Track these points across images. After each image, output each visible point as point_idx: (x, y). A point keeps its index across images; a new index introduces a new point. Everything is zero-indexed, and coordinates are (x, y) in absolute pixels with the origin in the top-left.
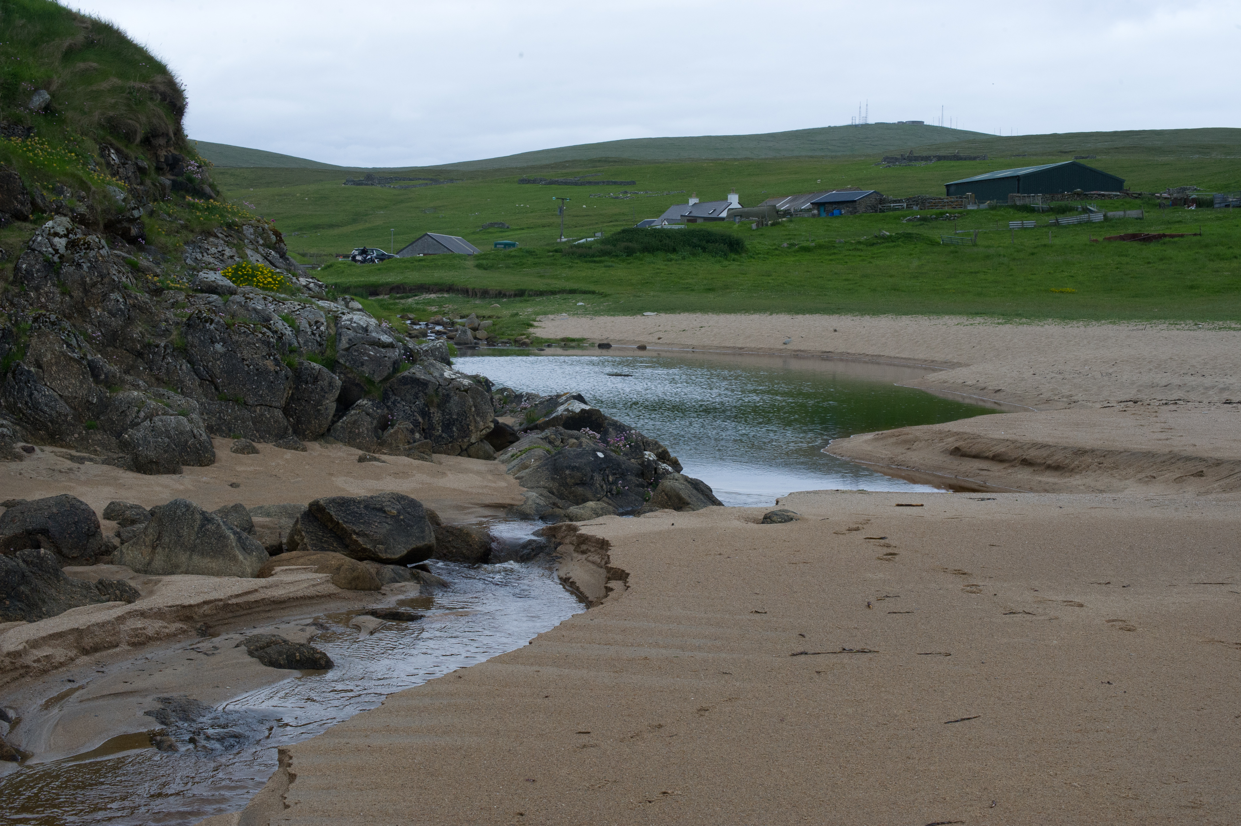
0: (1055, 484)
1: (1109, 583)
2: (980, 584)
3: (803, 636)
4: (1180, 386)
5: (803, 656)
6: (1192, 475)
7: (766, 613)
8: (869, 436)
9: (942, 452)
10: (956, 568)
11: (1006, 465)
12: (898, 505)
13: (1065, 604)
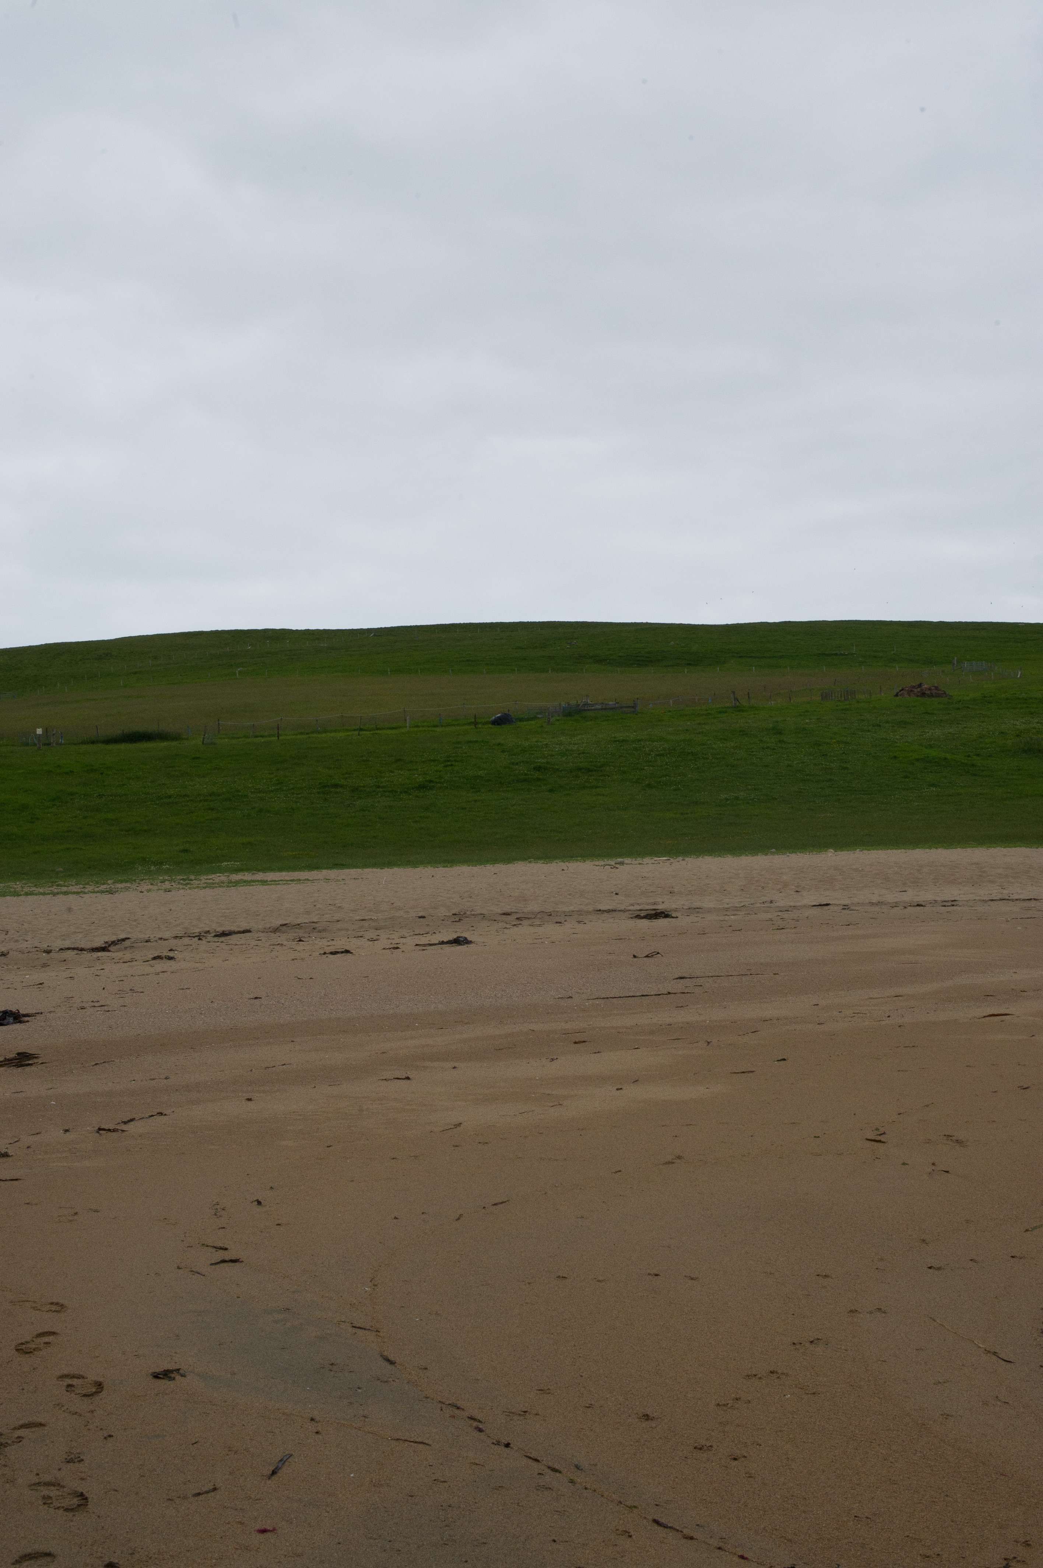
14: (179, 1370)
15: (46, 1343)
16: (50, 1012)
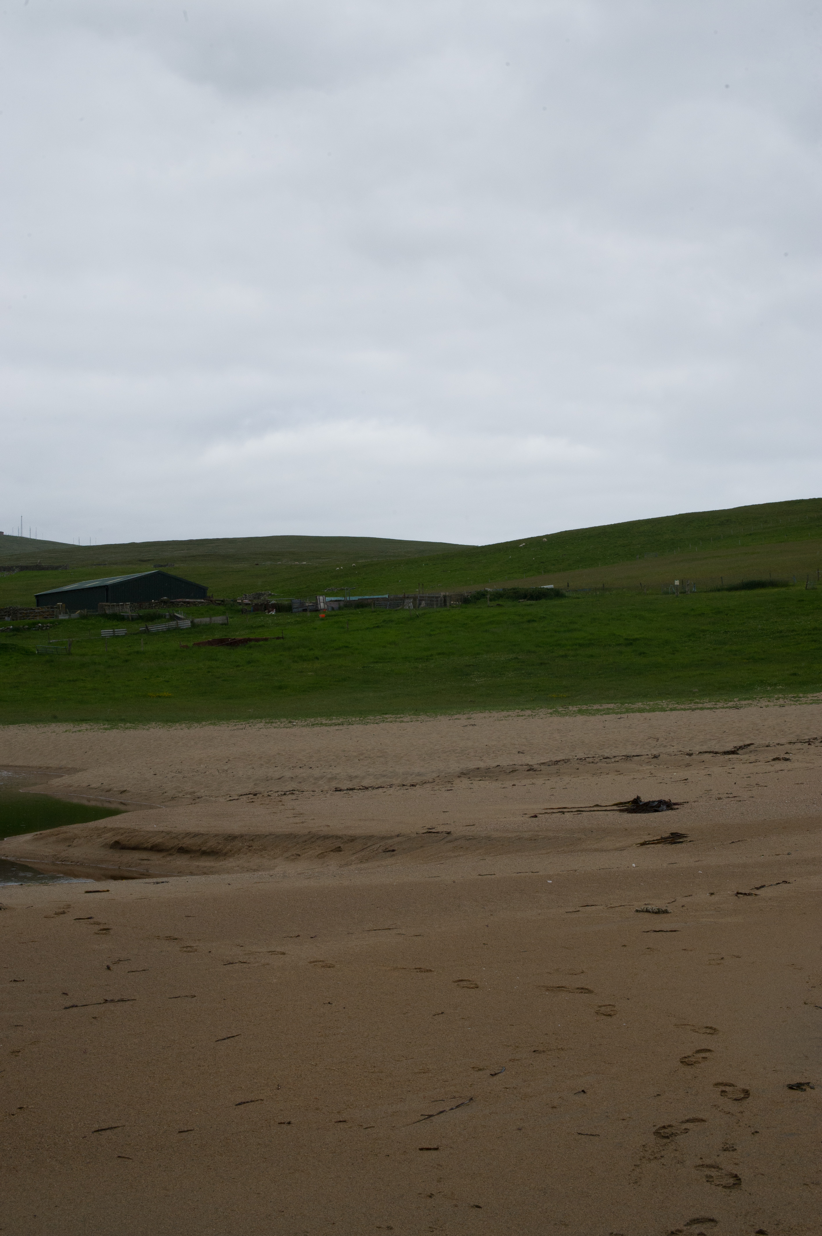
0: (213, 867)
1: (299, 936)
2: (193, 945)
3: (66, 994)
4: (292, 778)
5: (74, 1008)
6: (332, 851)
7: (23, 981)
8: (28, 837)
9: (103, 846)
10: (167, 935)
11: (164, 854)
12: (87, 892)
13: (270, 953)
14: (808, 1083)
15: (704, 1058)
16: (695, 802)
